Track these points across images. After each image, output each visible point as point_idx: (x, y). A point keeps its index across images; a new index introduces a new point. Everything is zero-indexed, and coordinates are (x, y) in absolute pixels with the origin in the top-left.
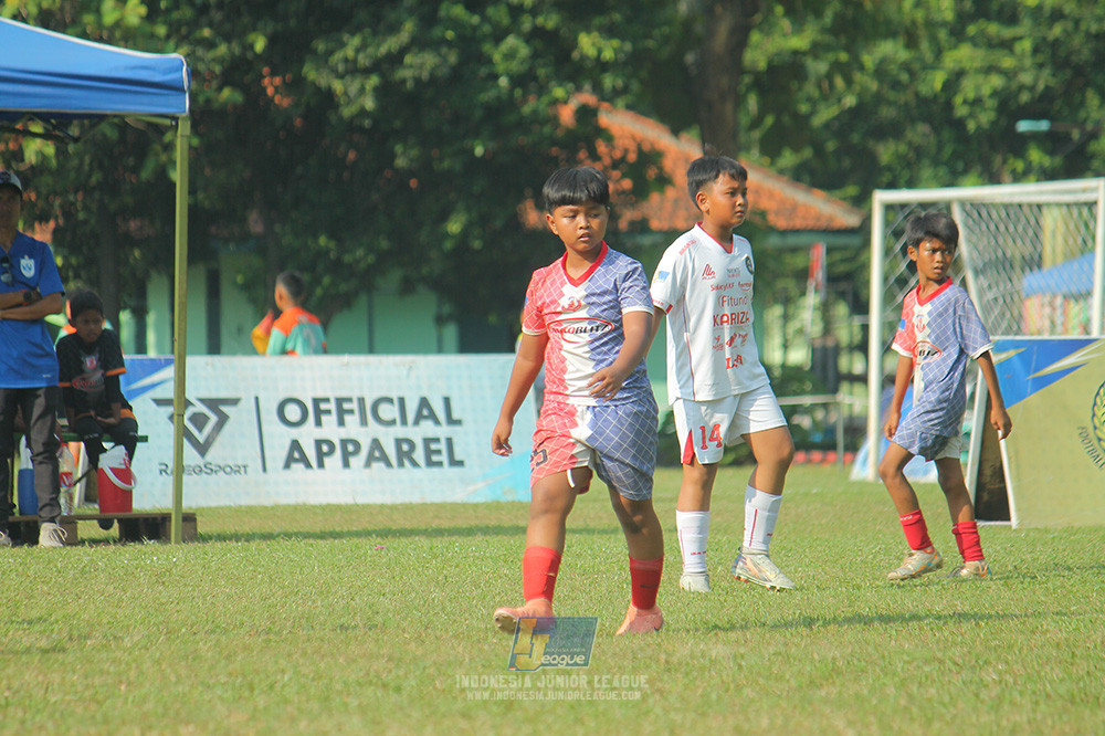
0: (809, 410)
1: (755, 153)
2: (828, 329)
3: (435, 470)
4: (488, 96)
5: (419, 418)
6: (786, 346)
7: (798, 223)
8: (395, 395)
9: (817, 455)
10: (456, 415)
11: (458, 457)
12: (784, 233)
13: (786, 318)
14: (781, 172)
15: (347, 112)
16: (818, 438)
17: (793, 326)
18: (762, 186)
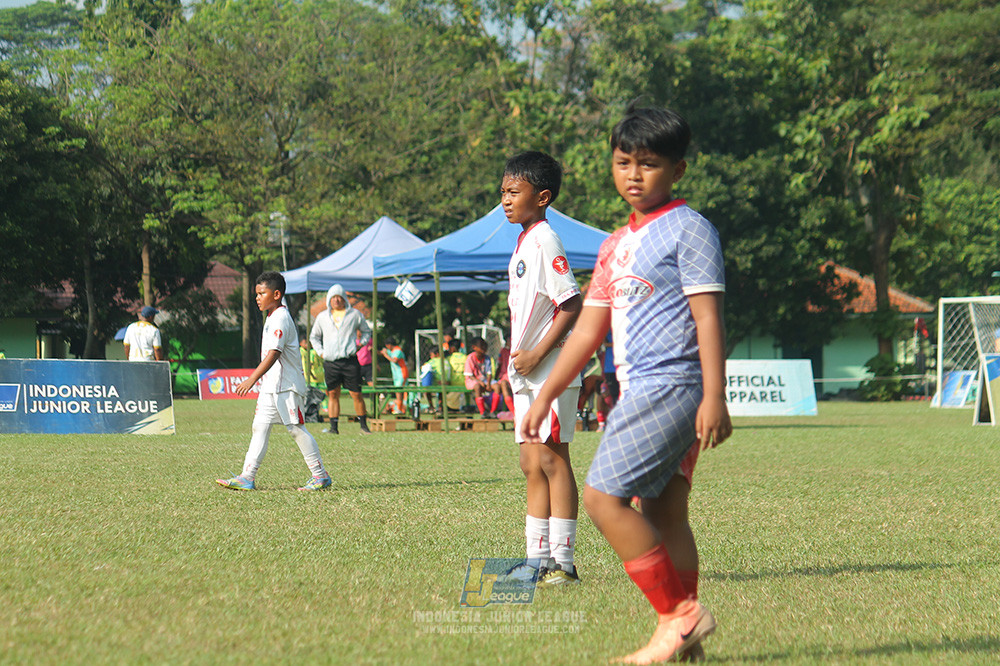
0: (914, 380)
1: (894, 284)
2: (922, 349)
3: (774, 403)
4: (794, 262)
5: (768, 384)
6: (906, 356)
7: (911, 309)
8: (760, 375)
9: (917, 397)
10: (783, 382)
11: (784, 397)
12: (905, 314)
13: (906, 346)
14: (904, 291)
15: (741, 268)
16: (917, 390)
17: (908, 349)
18: (897, 296)
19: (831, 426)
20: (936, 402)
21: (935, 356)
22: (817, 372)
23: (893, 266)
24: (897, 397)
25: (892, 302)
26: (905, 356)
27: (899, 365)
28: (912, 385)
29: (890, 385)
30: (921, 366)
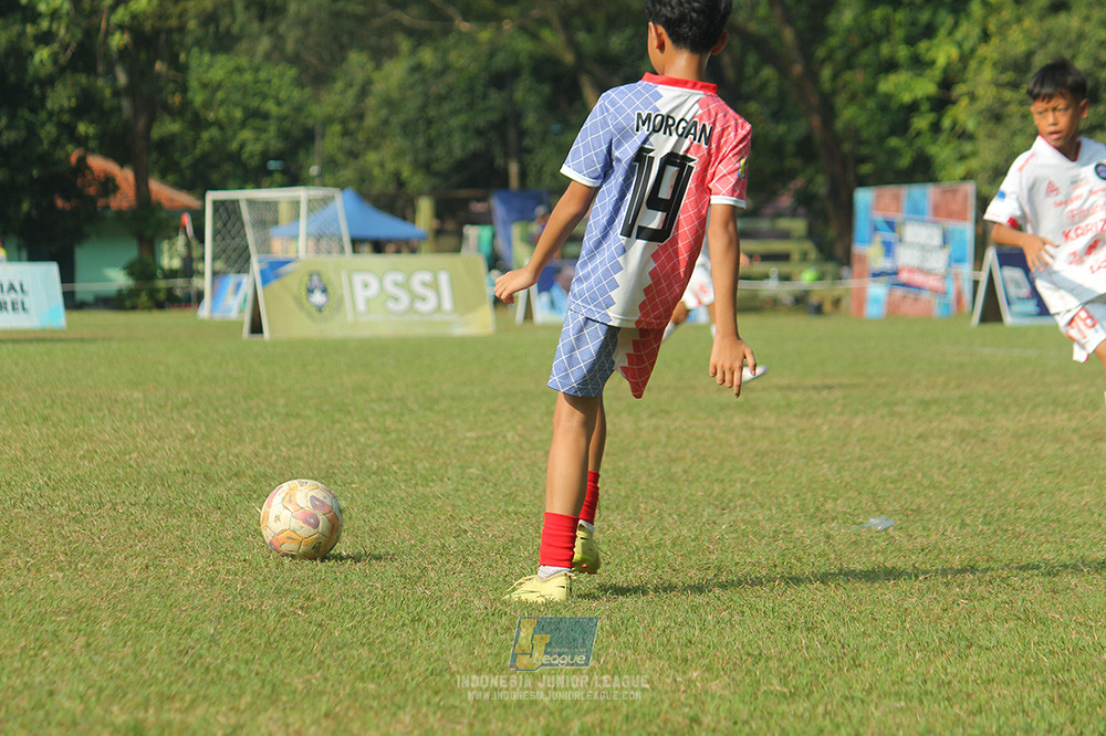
1: (156, 175)
2: (189, 251)
3: (16, 313)
4: (39, 150)
5: (9, 291)
7: (175, 204)
9: (183, 304)
10: (25, 290)
11: (27, 307)
12: (170, 211)
13: (170, 246)
14: (169, 184)
16: (184, 298)
17: (174, 250)
18: (159, 189)
19: (82, 340)
20: (204, 311)
21: (203, 258)
22: (67, 276)
23: (154, 156)
24: (160, 306)
25: (154, 197)
26: (170, 257)
27: (162, 269)
28: (179, 293)
29: (152, 293)
30: (189, 270)
